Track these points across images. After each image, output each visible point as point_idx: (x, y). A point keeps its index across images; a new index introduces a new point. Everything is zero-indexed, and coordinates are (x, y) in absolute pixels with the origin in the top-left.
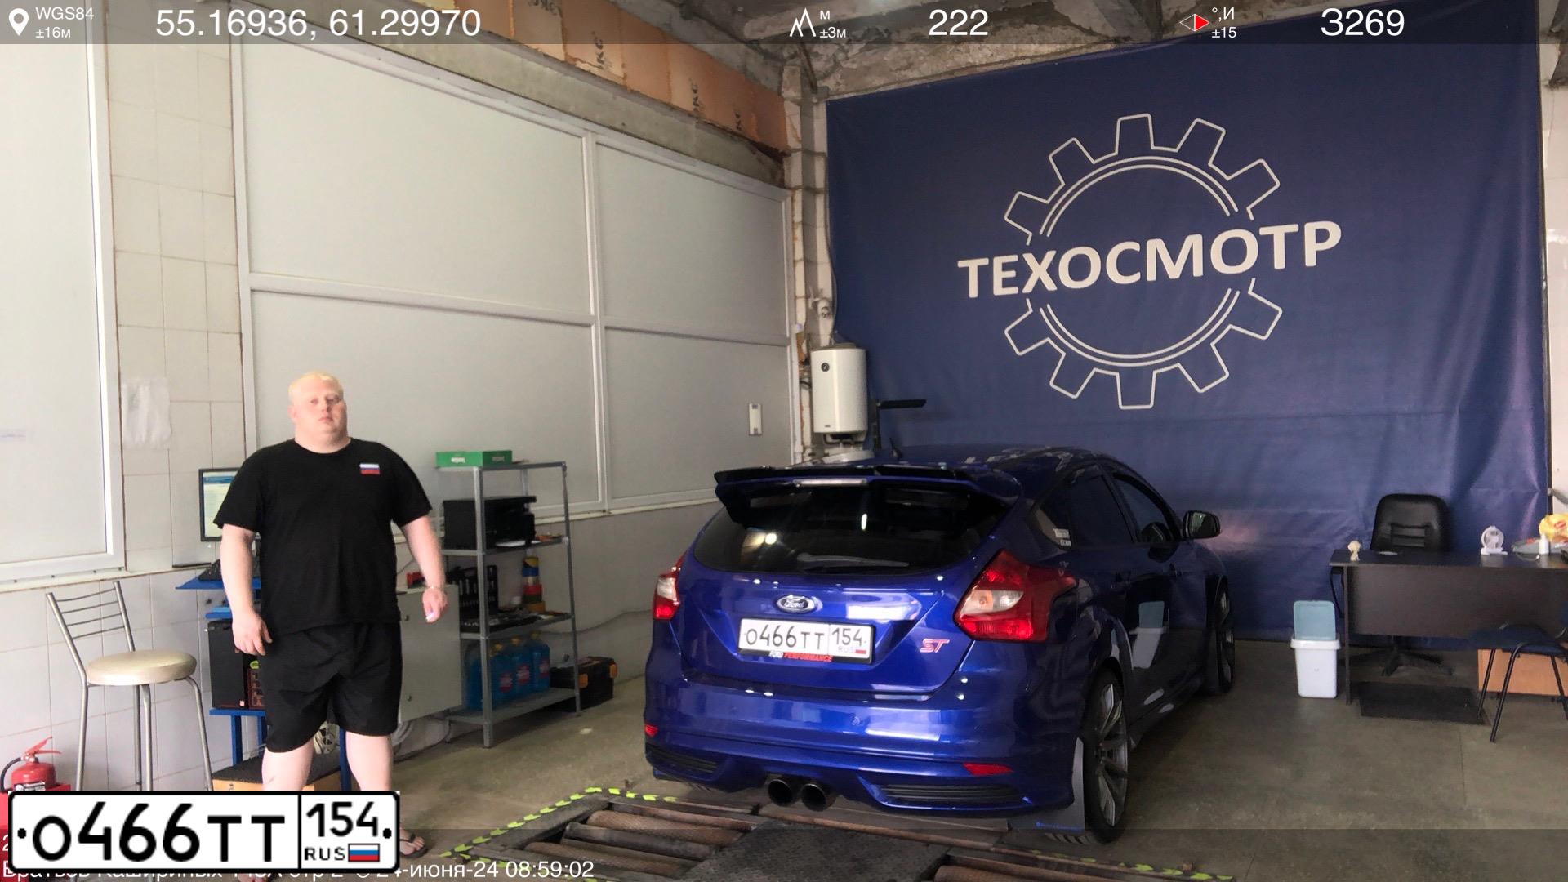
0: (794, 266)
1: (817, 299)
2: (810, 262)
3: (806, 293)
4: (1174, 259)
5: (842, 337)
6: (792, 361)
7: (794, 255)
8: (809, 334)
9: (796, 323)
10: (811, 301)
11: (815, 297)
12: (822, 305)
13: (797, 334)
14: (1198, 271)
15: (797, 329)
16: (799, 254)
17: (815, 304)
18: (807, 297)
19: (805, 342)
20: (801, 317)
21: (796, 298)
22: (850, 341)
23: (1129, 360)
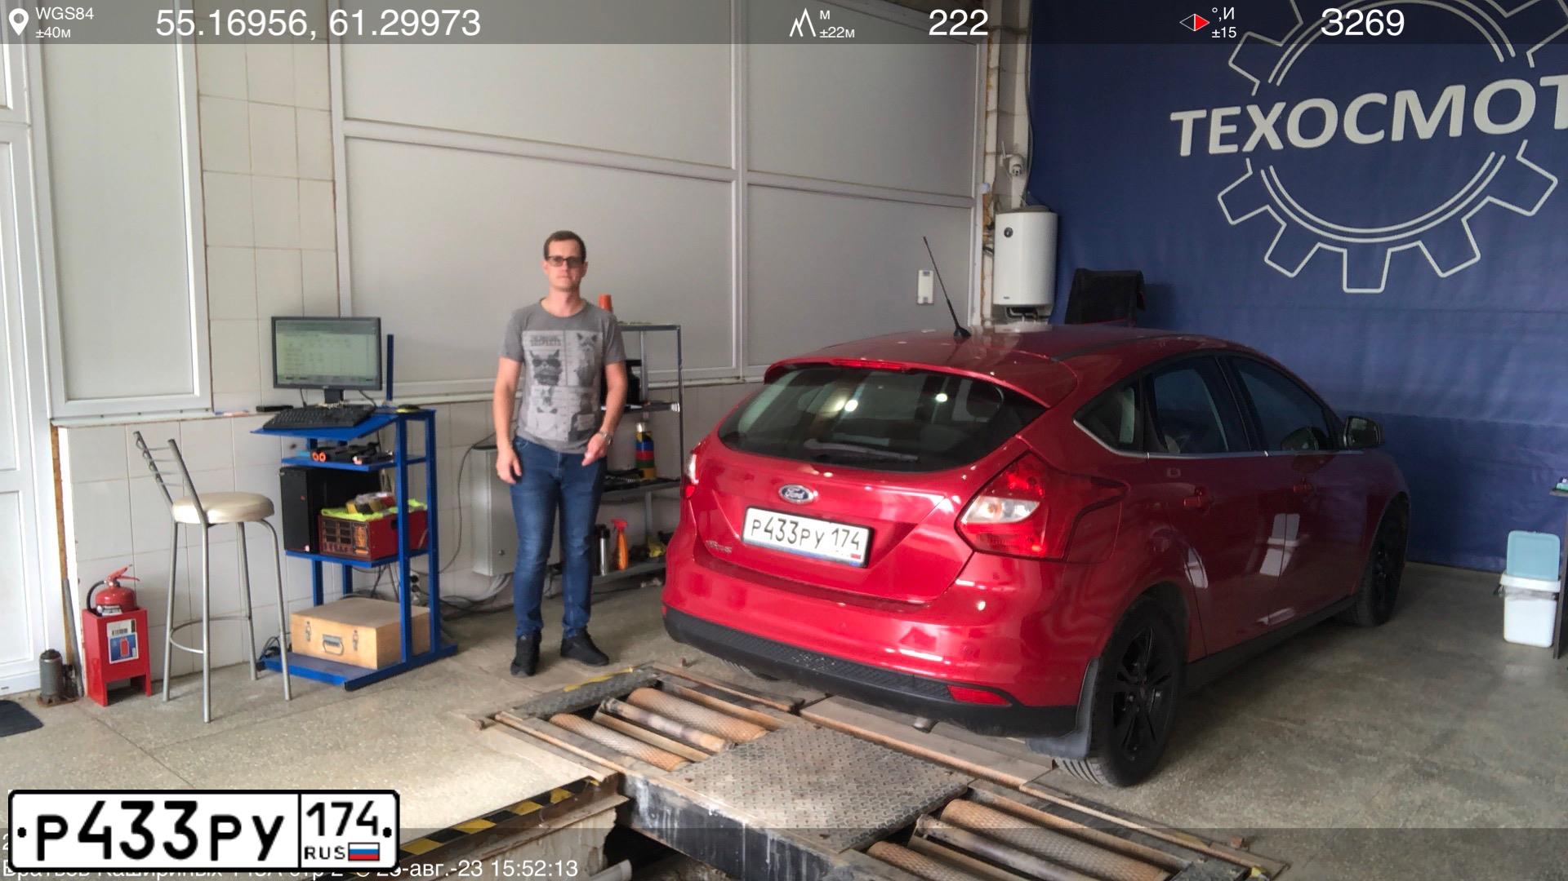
0: (986, 118)
1: (1008, 156)
2: (1004, 114)
3: (997, 149)
4: (1428, 115)
5: (1034, 199)
6: (975, 225)
7: (987, 105)
8: (998, 195)
9: (984, 182)
10: (1002, 158)
11: (1006, 154)
12: (1014, 161)
13: (984, 195)
14: (1456, 130)
15: (983, 189)
16: (993, 105)
17: (1007, 161)
18: (998, 153)
19: (993, 203)
20: (990, 177)
21: (985, 154)
22: (1042, 203)
23: (1360, 235)
